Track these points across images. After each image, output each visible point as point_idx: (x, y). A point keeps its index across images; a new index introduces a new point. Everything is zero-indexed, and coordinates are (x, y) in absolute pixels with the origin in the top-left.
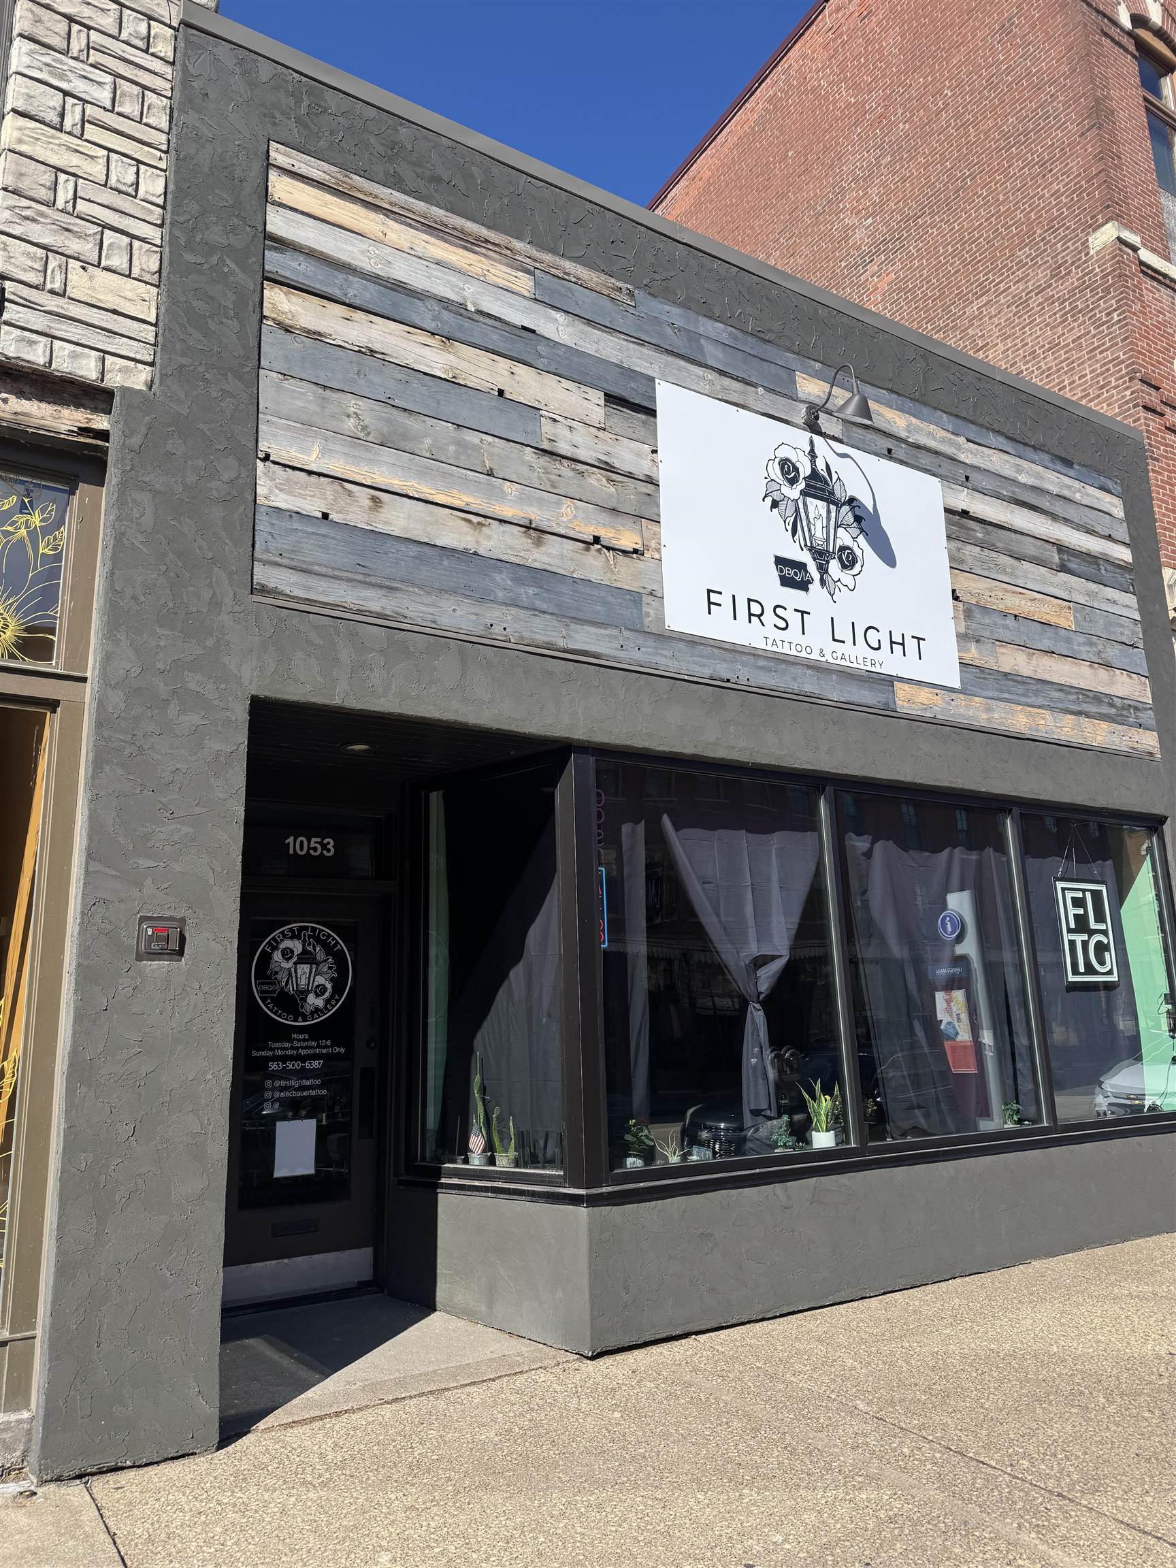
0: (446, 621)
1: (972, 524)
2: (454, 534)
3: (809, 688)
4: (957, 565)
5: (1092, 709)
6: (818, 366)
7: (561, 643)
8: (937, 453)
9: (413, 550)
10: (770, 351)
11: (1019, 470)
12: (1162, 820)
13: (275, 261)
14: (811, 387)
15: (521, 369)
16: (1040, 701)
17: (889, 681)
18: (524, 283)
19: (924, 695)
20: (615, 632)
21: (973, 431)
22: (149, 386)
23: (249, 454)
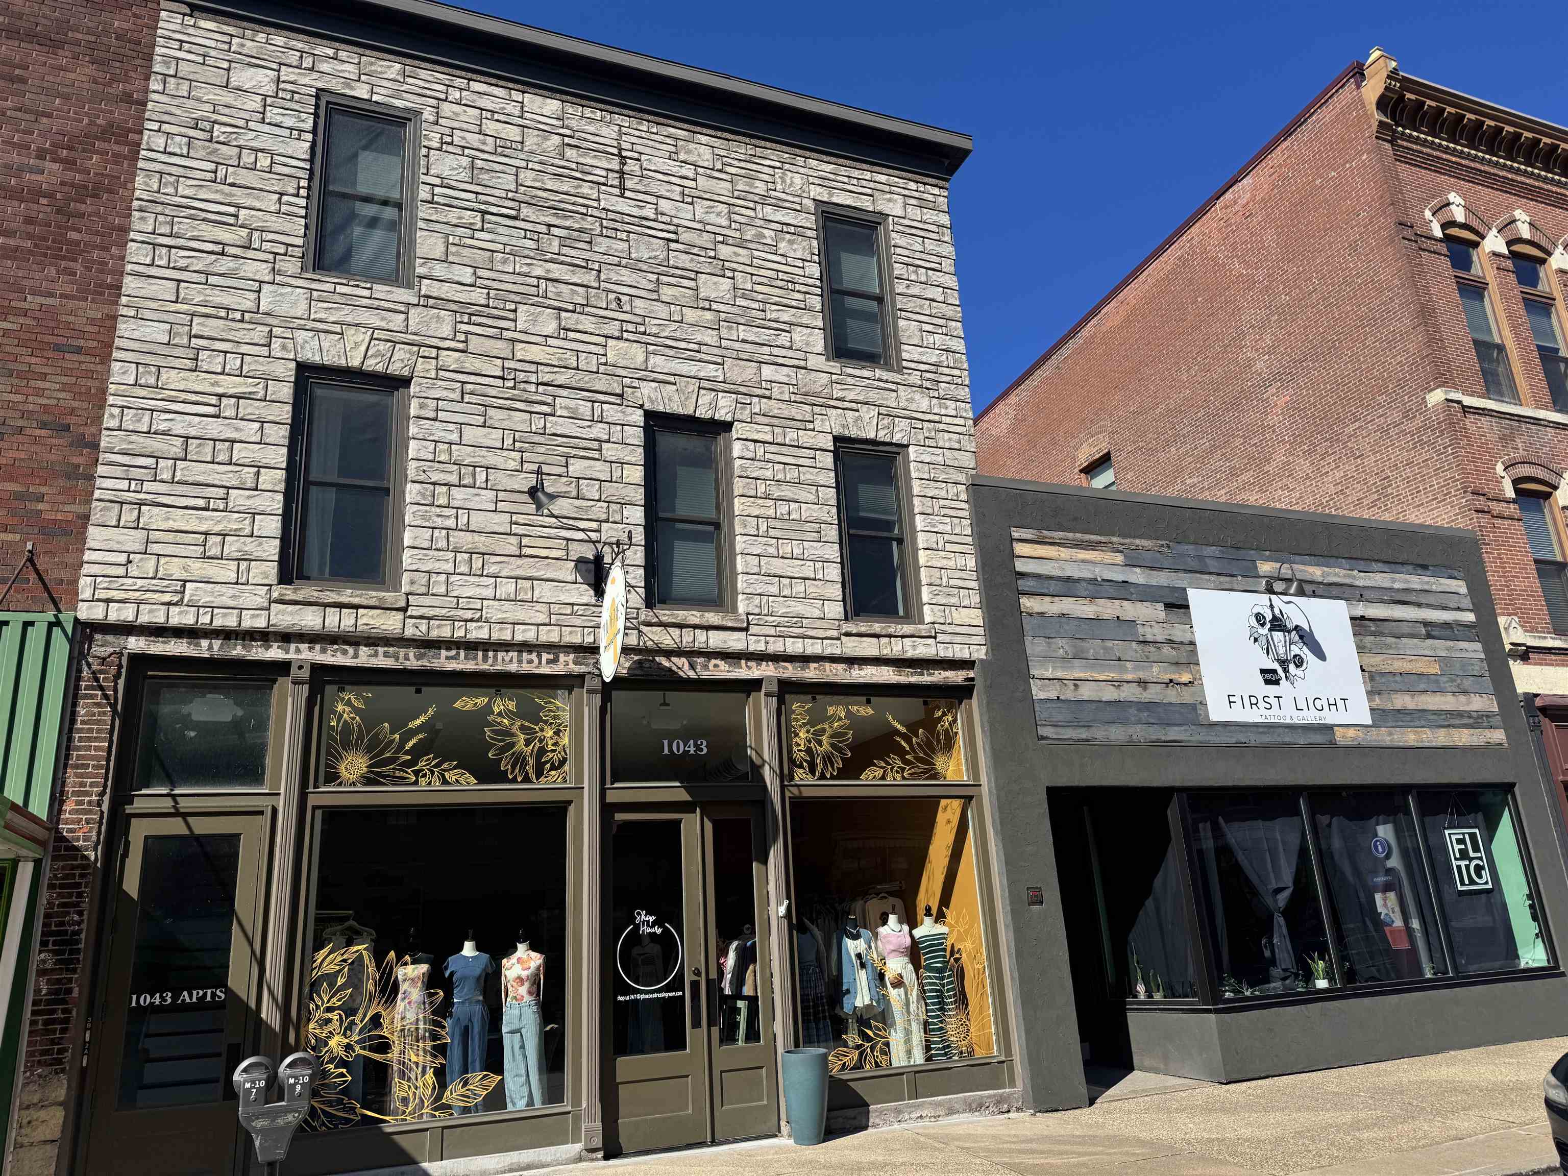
0: (1113, 737)
1: (1367, 623)
2: (1110, 694)
3: (1287, 740)
4: (1361, 649)
5: (1457, 722)
6: (1267, 553)
7: (1163, 738)
8: (1341, 585)
9: (1094, 706)
10: (1241, 554)
11: (1394, 580)
12: (1513, 785)
13: (1023, 584)
14: (1266, 567)
15: (1125, 603)
16: (1423, 723)
17: (1330, 728)
18: (1119, 558)
19: (1351, 733)
20: (1186, 727)
21: (1362, 565)
22: (986, 654)
23: (1027, 676)
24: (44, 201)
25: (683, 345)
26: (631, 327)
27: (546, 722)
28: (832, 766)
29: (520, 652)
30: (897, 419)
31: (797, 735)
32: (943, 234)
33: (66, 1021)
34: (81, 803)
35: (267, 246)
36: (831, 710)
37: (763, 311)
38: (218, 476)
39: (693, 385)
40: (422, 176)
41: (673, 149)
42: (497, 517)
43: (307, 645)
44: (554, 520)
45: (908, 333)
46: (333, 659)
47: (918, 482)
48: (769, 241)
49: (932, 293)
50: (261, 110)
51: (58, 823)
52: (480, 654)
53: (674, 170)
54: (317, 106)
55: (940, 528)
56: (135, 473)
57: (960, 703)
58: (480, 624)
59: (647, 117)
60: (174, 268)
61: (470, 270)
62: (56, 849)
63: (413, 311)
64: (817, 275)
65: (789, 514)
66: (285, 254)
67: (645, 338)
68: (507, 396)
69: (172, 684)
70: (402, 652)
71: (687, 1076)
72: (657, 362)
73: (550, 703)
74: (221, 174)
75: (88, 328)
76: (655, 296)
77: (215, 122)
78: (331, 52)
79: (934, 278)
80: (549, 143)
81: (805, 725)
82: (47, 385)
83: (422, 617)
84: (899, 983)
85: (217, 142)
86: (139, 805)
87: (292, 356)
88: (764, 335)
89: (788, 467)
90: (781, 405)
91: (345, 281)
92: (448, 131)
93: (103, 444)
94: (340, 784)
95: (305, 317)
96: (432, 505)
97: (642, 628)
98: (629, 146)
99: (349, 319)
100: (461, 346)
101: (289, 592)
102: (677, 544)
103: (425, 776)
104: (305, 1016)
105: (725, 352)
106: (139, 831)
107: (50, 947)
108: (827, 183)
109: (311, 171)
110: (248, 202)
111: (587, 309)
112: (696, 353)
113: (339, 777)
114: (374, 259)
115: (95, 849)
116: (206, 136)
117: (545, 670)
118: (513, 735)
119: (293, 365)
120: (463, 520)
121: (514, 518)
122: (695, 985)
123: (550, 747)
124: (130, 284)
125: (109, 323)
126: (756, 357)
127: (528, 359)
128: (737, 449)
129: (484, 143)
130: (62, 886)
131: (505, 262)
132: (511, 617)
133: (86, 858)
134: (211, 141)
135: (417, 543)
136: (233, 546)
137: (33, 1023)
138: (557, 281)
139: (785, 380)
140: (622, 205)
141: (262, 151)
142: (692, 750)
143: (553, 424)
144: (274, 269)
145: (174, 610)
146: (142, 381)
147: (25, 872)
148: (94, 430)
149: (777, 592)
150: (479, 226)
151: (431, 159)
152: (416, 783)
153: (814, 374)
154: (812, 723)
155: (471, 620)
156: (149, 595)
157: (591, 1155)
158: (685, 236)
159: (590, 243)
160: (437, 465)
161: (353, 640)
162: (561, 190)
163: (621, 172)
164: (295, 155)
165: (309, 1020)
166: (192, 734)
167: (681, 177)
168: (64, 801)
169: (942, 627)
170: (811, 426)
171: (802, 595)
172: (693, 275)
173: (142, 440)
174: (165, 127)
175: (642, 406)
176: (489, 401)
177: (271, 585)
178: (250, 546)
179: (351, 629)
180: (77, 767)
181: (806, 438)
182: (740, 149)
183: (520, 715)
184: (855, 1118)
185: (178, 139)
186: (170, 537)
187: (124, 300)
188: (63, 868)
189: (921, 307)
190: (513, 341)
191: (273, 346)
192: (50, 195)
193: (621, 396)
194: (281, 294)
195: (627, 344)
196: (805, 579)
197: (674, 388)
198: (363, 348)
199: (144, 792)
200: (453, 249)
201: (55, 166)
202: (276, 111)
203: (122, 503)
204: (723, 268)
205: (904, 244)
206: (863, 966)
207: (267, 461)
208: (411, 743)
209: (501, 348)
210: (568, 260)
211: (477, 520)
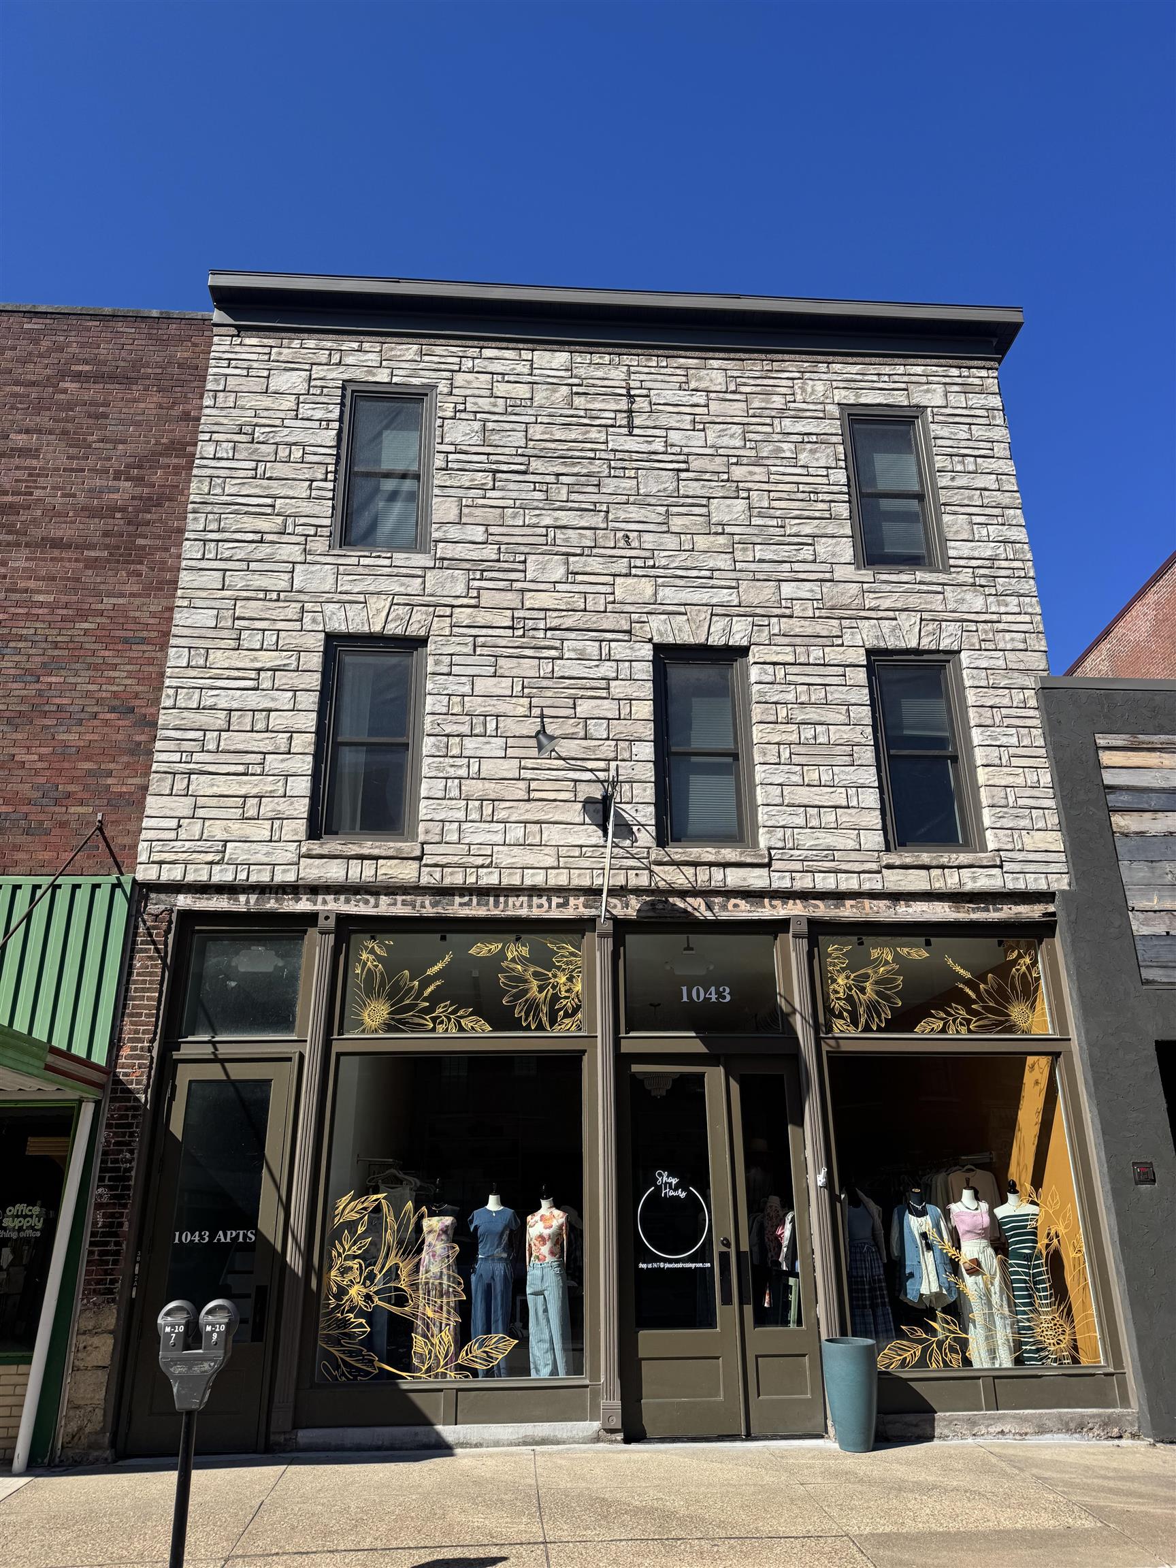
13: (1114, 799)
22: (1070, 885)
23: (1124, 909)
24: (118, 515)
25: (694, 573)
26: (639, 563)
27: (559, 968)
28: (879, 1017)
29: (530, 896)
30: (944, 624)
31: (834, 981)
32: (994, 418)
33: (117, 1253)
34: (134, 1049)
35: (299, 530)
36: (875, 953)
37: (782, 527)
38: (256, 743)
39: (705, 613)
40: (437, 446)
41: (684, 379)
42: (506, 764)
43: (332, 896)
44: (562, 762)
45: (954, 529)
46: (356, 909)
47: (973, 691)
48: (788, 454)
49: (981, 481)
50: (295, 408)
51: (116, 1067)
52: (492, 899)
53: (684, 399)
54: (343, 396)
55: (1003, 740)
56: (187, 746)
57: (1040, 943)
58: (490, 870)
59: (656, 352)
60: (220, 560)
61: (482, 528)
62: (114, 1091)
63: (429, 574)
64: (844, 480)
65: (815, 738)
66: (315, 535)
67: (652, 572)
68: (517, 644)
69: (216, 936)
70: (419, 899)
71: (718, 1358)
72: (667, 594)
73: (563, 948)
74: (260, 471)
75: (152, 621)
76: (664, 528)
77: (256, 425)
78: (355, 345)
79: (985, 465)
80: (557, 395)
81: (843, 969)
82: (116, 674)
83: (436, 865)
84: (976, 1268)
85: (257, 443)
86: (185, 1051)
87: (321, 628)
88: (784, 552)
89: (812, 688)
90: (803, 622)
91: (367, 554)
92: (461, 400)
93: (160, 722)
94: (363, 1031)
95: (333, 590)
96: (446, 756)
97: (654, 867)
98: (638, 385)
99: (371, 588)
100: (473, 602)
101: (315, 847)
102: (693, 778)
103: (442, 1022)
104: (326, 1262)
105: (739, 575)
106: (185, 1075)
107: (107, 1182)
108: (853, 385)
109: (338, 456)
110: (283, 492)
111: (595, 551)
112: (709, 579)
113: (363, 1024)
114: (395, 531)
115: (146, 1092)
116: (249, 438)
117: (555, 914)
118: (526, 981)
119: (322, 636)
120: (474, 768)
121: (522, 764)
122: (724, 1257)
123: (564, 994)
124: (185, 578)
125: (167, 615)
126: (774, 576)
127: (536, 607)
128: (754, 673)
129: (495, 405)
130: (118, 1126)
131: (514, 516)
132: (519, 861)
133: (137, 1100)
134: (252, 442)
135: (431, 794)
136: (268, 807)
137: (91, 1253)
138: (565, 527)
139: (809, 595)
140: (631, 444)
141: (295, 444)
142: (714, 997)
143: (562, 668)
144: (305, 549)
145: (216, 868)
146: (193, 663)
147: (87, 1111)
148: (152, 710)
149: (803, 823)
150: (490, 485)
151: (446, 428)
152: (433, 1030)
153: (842, 585)
154: (852, 968)
155: (482, 866)
156: (195, 855)
157: (610, 1436)
158: (696, 464)
159: (598, 485)
160: (450, 717)
161: (374, 890)
162: (569, 438)
163: (630, 411)
164: (323, 444)
165: (331, 1268)
166: (233, 984)
167: (692, 406)
168: (122, 1047)
169: (1009, 854)
170: (839, 641)
171: (833, 825)
172: (704, 502)
173: (192, 716)
174: (215, 436)
175: (650, 640)
176: (499, 651)
177: (300, 841)
178: (283, 806)
179: (371, 880)
180: (132, 1015)
181: (833, 655)
182: (755, 367)
183: (531, 961)
184: (916, 1425)
185: (225, 444)
186: (213, 802)
187: (179, 592)
188: (119, 1109)
189: (971, 498)
190: (523, 591)
191: (304, 621)
192: (123, 510)
193: (629, 632)
194: (312, 572)
195: (636, 579)
196: (836, 807)
197: (685, 617)
198: (384, 614)
199: (190, 1039)
200: (465, 510)
201: (128, 484)
202: (307, 406)
203: (175, 774)
204: (738, 489)
205: (946, 435)
206: (929, 1247)
207: (299, 726)
208: (429, 990)
209: (511, 599)
210: (576, 505)
211: (488, 768)
